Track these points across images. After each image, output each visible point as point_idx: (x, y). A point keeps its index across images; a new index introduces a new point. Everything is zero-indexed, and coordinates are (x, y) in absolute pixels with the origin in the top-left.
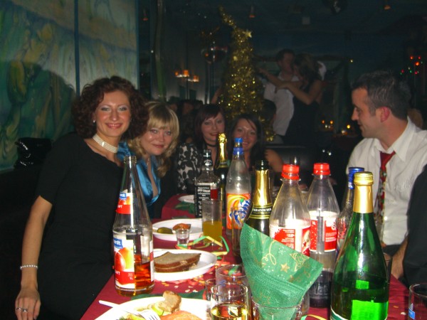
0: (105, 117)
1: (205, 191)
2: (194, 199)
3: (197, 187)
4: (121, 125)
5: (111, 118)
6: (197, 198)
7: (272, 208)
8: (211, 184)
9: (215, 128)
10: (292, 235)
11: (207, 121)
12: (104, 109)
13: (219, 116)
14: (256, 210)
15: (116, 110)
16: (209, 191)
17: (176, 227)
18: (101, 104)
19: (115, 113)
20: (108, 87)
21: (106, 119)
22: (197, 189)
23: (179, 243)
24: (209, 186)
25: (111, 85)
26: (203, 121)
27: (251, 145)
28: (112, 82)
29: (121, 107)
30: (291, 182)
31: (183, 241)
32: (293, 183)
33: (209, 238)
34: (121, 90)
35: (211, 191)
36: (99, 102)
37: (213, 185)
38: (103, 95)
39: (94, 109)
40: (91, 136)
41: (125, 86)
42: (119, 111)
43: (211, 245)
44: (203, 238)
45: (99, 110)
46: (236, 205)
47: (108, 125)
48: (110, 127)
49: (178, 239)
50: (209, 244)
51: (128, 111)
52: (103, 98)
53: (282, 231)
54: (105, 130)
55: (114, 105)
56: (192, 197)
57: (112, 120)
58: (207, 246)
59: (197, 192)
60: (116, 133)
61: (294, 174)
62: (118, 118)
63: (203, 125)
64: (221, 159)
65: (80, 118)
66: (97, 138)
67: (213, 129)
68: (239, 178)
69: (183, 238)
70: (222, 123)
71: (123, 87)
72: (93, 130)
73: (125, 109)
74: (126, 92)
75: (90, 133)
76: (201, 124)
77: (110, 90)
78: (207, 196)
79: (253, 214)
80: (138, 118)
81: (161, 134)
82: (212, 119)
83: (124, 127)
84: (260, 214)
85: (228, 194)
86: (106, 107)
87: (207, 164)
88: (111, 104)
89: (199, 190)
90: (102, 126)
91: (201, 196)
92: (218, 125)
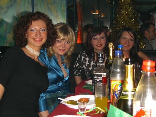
0: (33, 35)
1: (99, 78)
2: (92, 82)
3: (94, 75)
4: (42, 39)
5: (36, 35)
6: (94, 82)
7: (135, 91)
8: (102, 74)
9: (100, 42)
10: (149, 113)
11: (95, 37)
12: (32, 30)
13: (102, 34)
14: (125, 93)
15: (39, 31)
16: (101, 78)
17: (80, 100)
18: (30, 28)
19: (39, 33)
20: (35, 18)
21: (33, 36)
22: (94, 76)
23: (80, 110)
24: (101, 75)
25: (36, 17)
26: (92, 37)
27: (130, 47)
28: (37, 15)
29: (42, 29)
30: (149, 74)
31: (83, 110)
32: (151, 75)
33: (99, 108)
34: (42, 19)
35: (103, 78)
36: (29, 26)
37: (104, 74)
38: (32, 22)
39: (26, 30)
40: (24, 46)
41: (44, 17)
42: (41, 32)
43: (100, 112)
44: (95, 108)
45: (29, 31)
46: (116, 87)
47: (34, 39)
48: (36, 41)
49: (79, 108)
50: (99, 112)
51: (46, 32)
52: (31, 24)
53: (141, 110)
54: (33, 43)
55: (37, 28)
56: (91, 81)
57: (37, 37)
58: (97, 113)
59: (94, 78)
60: (39, 44)
61: (151, 68)
62: (40, 36)
63: (92, 40)
64: (111, 58)
65: (18, 36)
66: (28, 47)
67: (98, 42)
68: (118, 70)
69: (83, 107)
70: (104, 39)
71: (43, 18)
72: (25, 42)
73: (44, 30)
74: (44, 20)
75: (24, 44)
76: (91, 40)
77: (36, 20)
78: (100, 81)
79: (122, 95)
80: (52, 36)
81: (63, 43)
82: (98, 36)
83: (44, 41)
84: (128, 96)
85: (112, 80)
86: (33, 29)
87: (101, 61)
88: (36, 27)
89: (95, 77)
90: (30, 40)
91: (96, 81)
92: (101, 39)
